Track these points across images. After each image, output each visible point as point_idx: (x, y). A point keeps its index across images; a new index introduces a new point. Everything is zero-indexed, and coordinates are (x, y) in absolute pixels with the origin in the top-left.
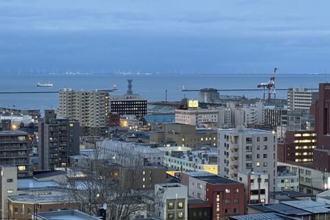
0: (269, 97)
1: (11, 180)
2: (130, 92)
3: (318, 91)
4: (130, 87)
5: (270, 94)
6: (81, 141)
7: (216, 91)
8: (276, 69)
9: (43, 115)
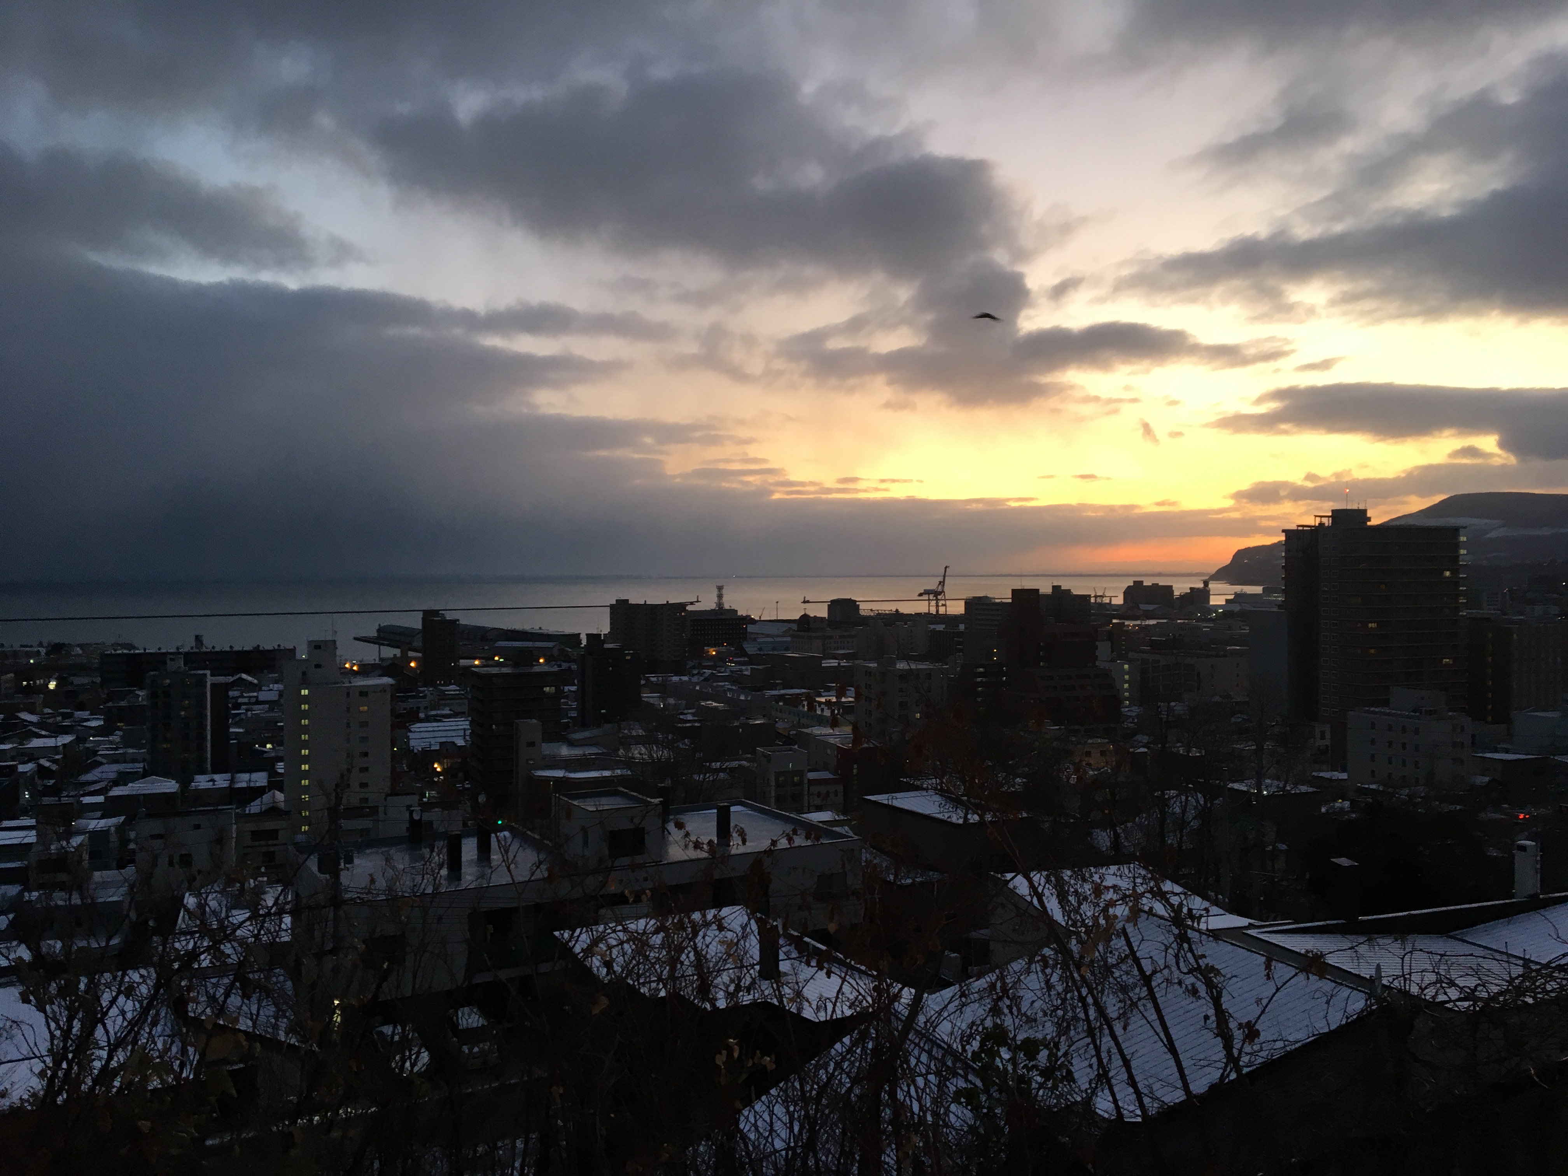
0: (937, 611)
1: (531, 744)
2: (720, 605)
3: (1010, 601)
4: (720, 596)
5: (937, 606)
6: (643, 682)
7: (856, 601)
8: (946, 568)
9: (584, 642)
